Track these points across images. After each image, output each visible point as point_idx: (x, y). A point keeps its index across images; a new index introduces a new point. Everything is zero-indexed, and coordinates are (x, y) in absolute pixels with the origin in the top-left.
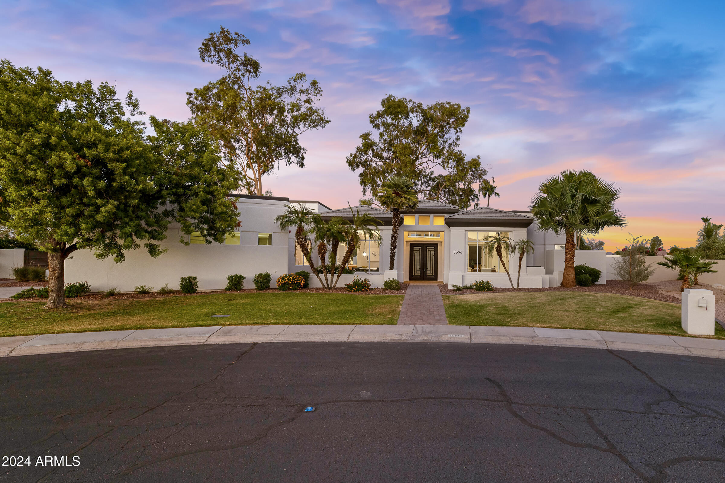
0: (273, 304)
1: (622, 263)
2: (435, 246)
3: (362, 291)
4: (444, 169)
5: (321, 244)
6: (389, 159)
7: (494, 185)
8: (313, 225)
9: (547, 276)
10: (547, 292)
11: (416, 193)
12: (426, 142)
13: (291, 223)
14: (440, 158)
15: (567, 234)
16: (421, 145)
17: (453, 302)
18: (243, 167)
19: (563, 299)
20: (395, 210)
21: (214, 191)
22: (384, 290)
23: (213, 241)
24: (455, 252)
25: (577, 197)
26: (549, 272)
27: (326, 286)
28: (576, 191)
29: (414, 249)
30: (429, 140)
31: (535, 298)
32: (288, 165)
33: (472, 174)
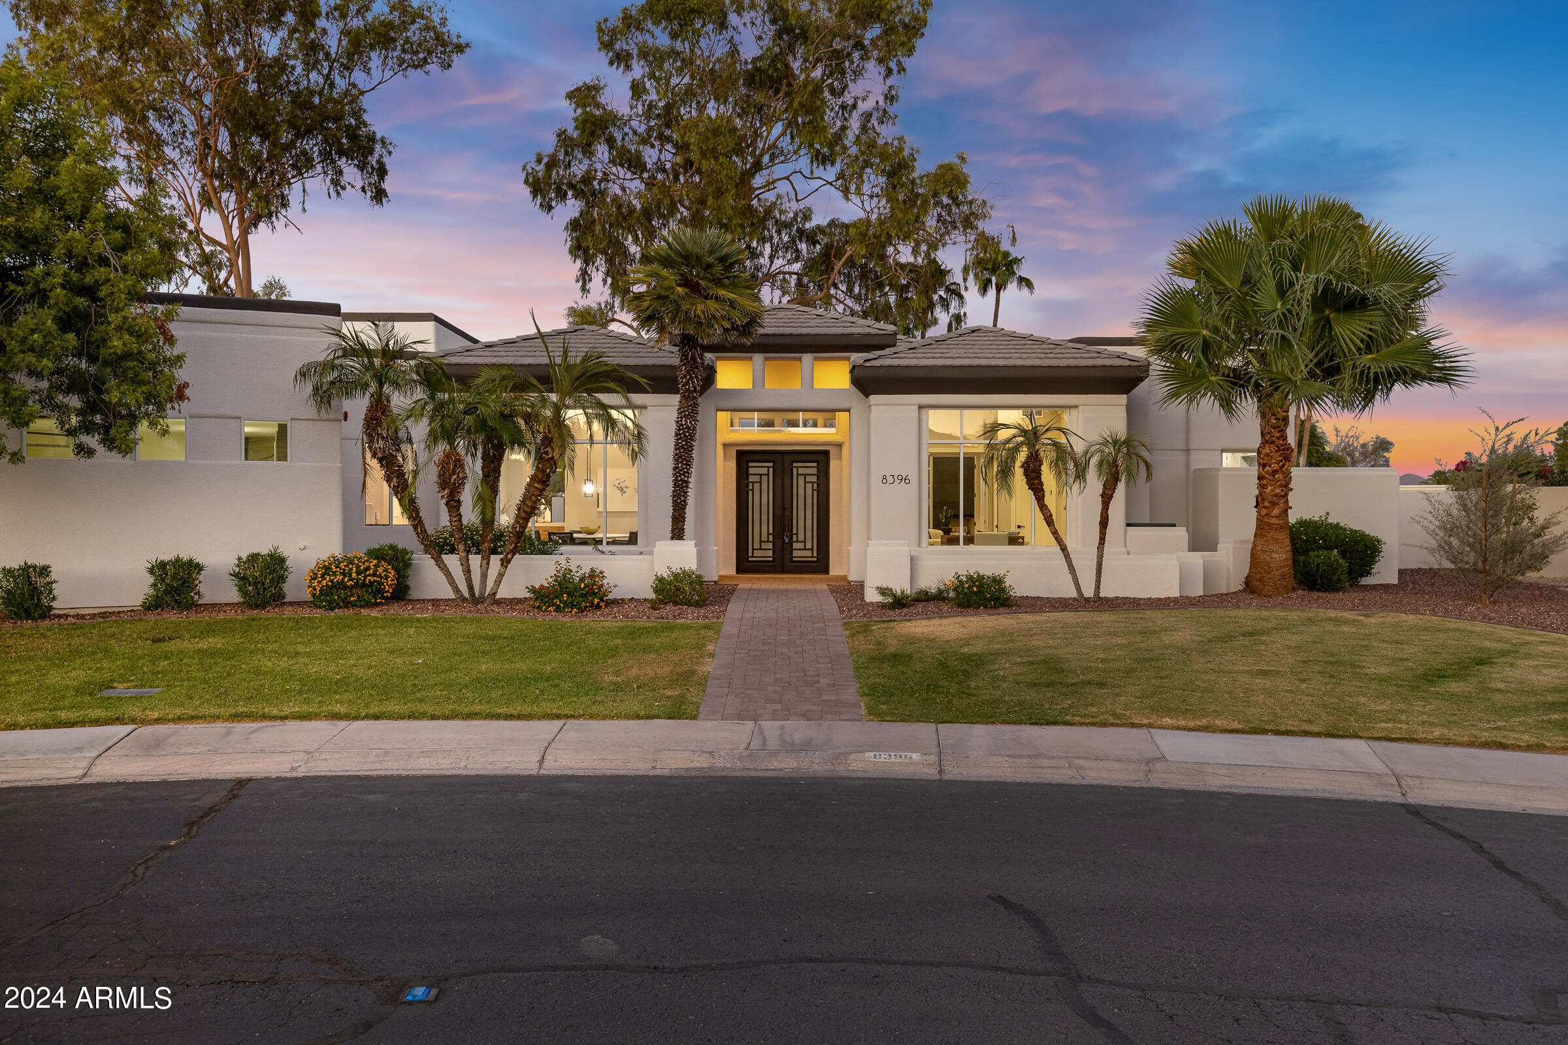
0: (298, 654)
1: (1455, 512)
2: (820, 457)
3: (581, 610)
4: (847, 199)
5: (447, 456)
6: (664, 170)
7: (1015, 253)
8: (420, 393)
9: (1197, 559)
10: (1195, 612)
11: (755, 281)
12: (786, 110)
13: (349, 387)
14: (833, 164)
15: (1263, 415)
16: (769, 121)
17: (879, 643)
18: (188, 205)
19: (1251, 634)
20: (687, 343)
21: (97, 284)
22: (654, 605)
23: (100, 449)
24: (885, 477)
25: (1297, 287)
26: (1202, 541)
27: (466, 594)
28: (1296, 268)
29: (751, 471)
30: (795, 105)
31: (1155, 632)
32: (333, 194)
33: (940, 216)
